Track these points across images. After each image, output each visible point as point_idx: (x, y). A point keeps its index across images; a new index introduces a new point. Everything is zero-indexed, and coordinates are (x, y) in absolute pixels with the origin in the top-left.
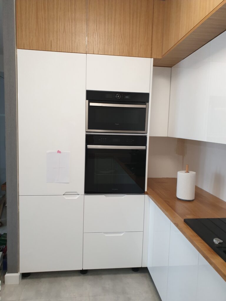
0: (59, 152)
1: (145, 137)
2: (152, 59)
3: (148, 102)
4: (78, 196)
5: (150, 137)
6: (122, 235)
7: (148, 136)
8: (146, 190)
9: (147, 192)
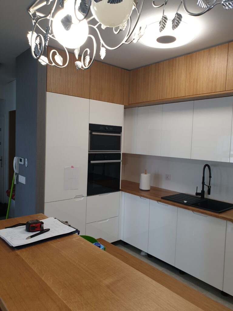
0: (72, 167)
1: (120, 154)
2: (124, 105)
3: (121, 132)
4: (83, 198)
5: (122, 153)
6: (107, 221)
7: (122, 152)
8: (120, 188)
9: (121, 189)
